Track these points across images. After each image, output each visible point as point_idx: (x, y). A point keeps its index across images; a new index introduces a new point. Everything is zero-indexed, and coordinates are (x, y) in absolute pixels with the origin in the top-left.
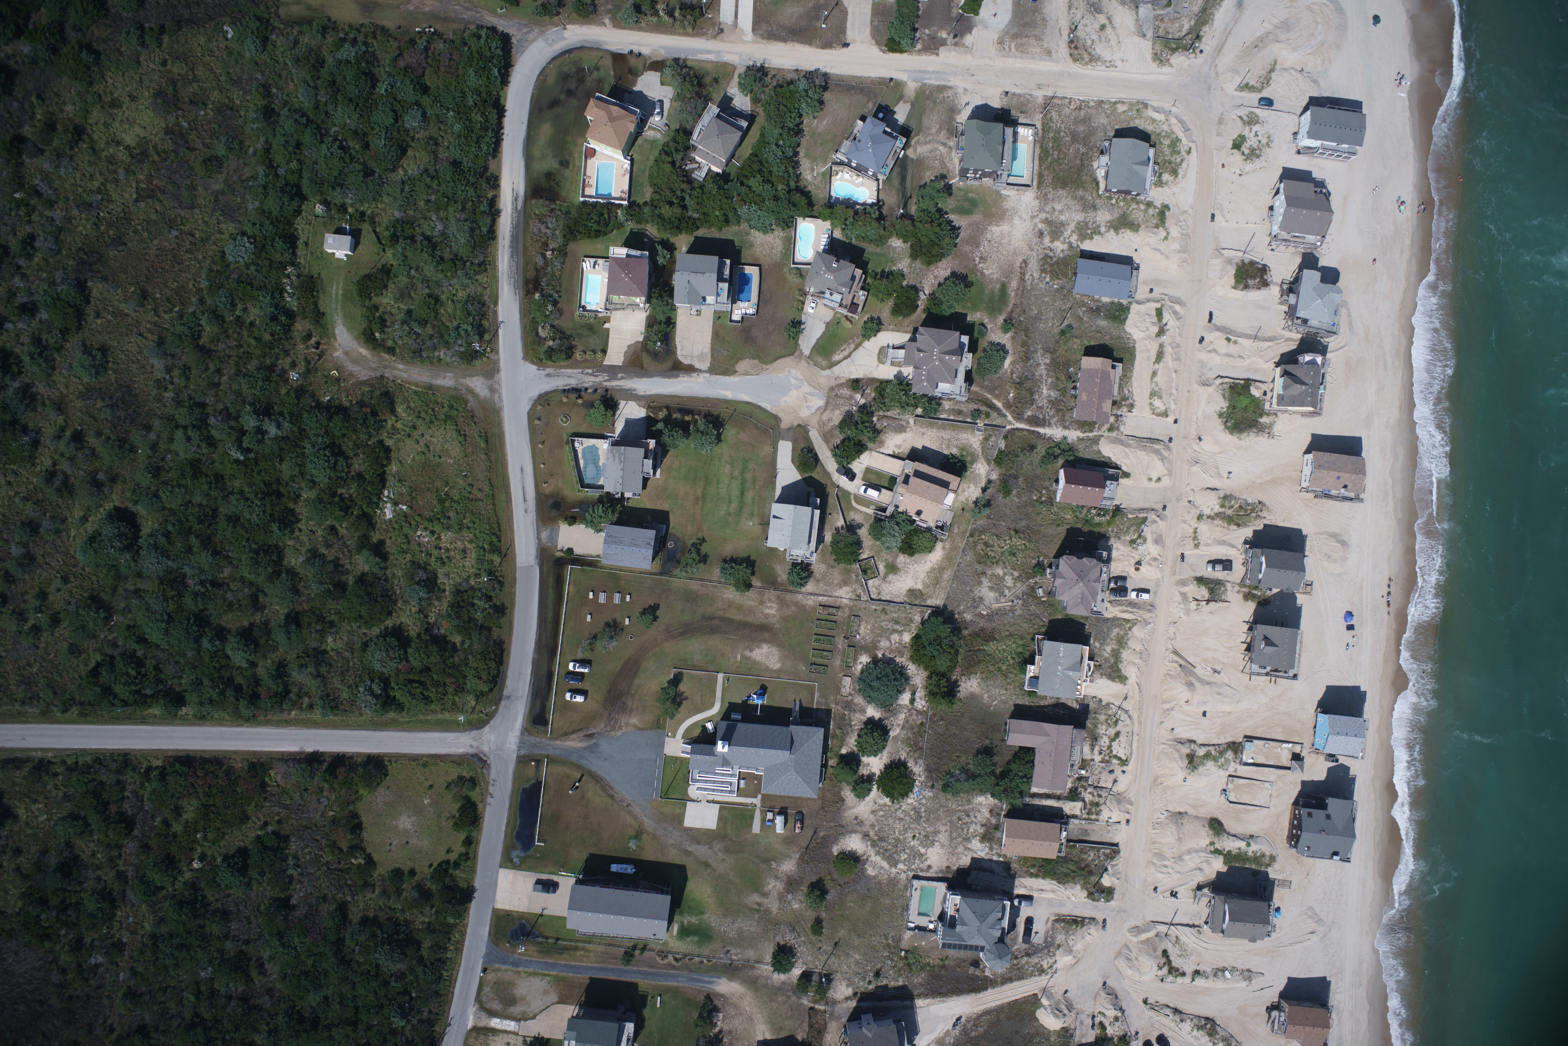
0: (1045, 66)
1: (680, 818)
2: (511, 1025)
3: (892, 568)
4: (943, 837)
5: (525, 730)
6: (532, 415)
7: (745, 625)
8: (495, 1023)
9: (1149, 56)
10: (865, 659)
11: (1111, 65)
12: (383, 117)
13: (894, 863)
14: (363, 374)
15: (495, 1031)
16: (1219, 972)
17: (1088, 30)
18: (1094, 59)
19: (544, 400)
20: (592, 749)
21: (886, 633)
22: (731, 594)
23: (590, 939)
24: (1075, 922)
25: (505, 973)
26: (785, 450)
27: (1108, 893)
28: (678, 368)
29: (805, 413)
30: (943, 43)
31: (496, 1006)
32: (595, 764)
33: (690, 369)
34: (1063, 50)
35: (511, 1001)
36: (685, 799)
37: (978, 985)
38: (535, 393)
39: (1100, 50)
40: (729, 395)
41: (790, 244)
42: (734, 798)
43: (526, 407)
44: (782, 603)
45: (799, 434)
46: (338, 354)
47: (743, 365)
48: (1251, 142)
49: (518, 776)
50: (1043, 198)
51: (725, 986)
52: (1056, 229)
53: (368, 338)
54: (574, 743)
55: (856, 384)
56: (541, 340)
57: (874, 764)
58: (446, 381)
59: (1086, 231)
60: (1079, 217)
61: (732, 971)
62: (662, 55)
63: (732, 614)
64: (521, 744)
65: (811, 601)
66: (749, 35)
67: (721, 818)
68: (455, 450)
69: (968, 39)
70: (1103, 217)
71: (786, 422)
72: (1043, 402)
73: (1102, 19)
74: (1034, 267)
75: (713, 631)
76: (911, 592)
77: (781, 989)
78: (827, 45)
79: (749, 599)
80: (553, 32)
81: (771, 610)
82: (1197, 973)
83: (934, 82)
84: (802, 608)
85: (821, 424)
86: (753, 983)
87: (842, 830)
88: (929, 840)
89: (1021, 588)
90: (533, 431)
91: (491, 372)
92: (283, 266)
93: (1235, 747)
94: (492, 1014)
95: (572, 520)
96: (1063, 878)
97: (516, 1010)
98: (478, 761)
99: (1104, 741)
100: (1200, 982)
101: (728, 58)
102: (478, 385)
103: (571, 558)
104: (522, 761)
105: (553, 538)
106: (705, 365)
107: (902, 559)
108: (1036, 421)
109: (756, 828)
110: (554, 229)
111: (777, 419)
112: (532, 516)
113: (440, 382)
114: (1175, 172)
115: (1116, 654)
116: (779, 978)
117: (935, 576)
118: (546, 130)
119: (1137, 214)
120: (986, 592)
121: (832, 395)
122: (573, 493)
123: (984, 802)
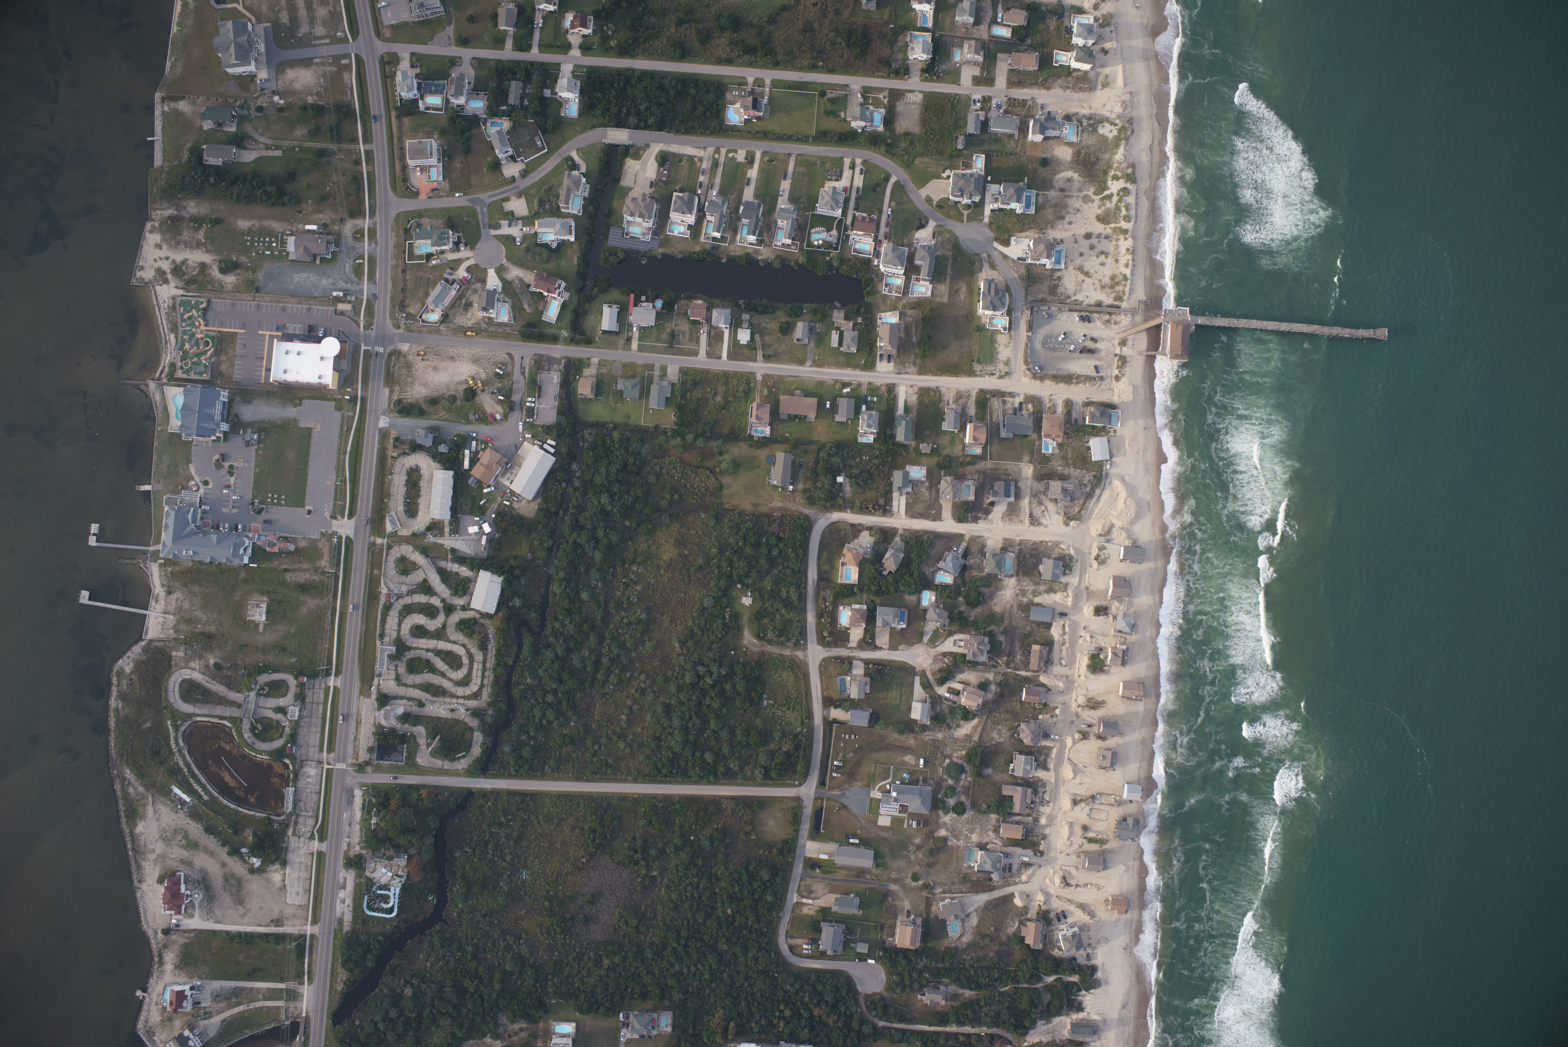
0: (1020, 527)
1: (876, 821)
2: (810, 901)
3: (958, 726)
4: (977, 830)
5: (817, 787)
6: (820, 666)
7: (900, 747)
8: (804, 900)
9: (1061, 522)
10: (947, 761)
11: (1046, 526)
12: (764, 550)
13: (959, 840)
14: (756, 650)
15: (804, 904)
16: (1086, 885)
17: (1037, 512)
18: (1040, 524)
19: (825, 660)
20: (843, 795)
21: (956, 751)
22: (896, 736)
23: (843, 867)
24: (1028, 865)
25: (809, 881)
26: (917, 680)
27: (1042, 853)
28: (876, 648)
29: (925, 666)
30: (980, 518)
31: (805, 894)
32: (846, 802)
33: (881, 648)
34: (1027, 521)
35: (811, 892)
36: (878, 814)
37: (992, 889)
38: (821, 658)
39: (1042, 520)
40: (896, 658)
41: (919, 600)
42: (897, 814)
43: (818, 663)
44: (916, 739)
45: (923, 674)
46: (745, 642)
47: (902, 647)
48: (1102, 557)
49: (814, 804)
50: (1019, 581)
51: (893, 887)
52: (1023, 593)
53: (758, 636)
54: (836, 792)
55: (945, 655)
56: (825, 637)
57: (951, 802)
58: (787, 652)
59: (1035, 593)
60: (1033, 588)
61: (896, 881)
62: (870, 524)
63: (897, 743)
64: (816, 792)
65: (927, 738)
66: (904, 516)
67: (892, 822)
68: (792, 679)
69: (990, 517)
70: (1042, 588)
71: (918, 669)
72: (1017, 661)
73: (1043, 508)
74: (1015, 609)
75: (889, 749)
76: (966, 735)
77: (915, 888)
78: (934, 520)
79: (903, 738)
80: (828, 515)
81: (912, 741)
82: (1077, 886)
83: (976, 534)
84: (923, 741)
85: (931, 670)
86: (904, 886)
87: (939, 827)
88: (972, 831)
89: (1009, 734)
90: (821, 672)
91: (805, 649)
92: (726, 607)
93: (1093, 797)
94: (803, 897)
95: (836, 707)
96: (1024, 848)
97: (812, 895)
98: (798, 799)
99: (1040, 795)
100: (1078, 889)
101: (895, 525)
102: (799, 654)
103: (835, 721)
104: (816, 799)
105: (828, 714)
106: (887, 647)
107: (962, 722)
108: (1015, 669)
109: (905, 826)
110: (829, 594)
111: (914, 668)
112: (820, 705)
113: (784, 653)
114: (1071, 570)
115: (1045, 760)
116: (914, 884)
117: (975, 728)
118: (825, 554)
119: (1056, 587)
120: (995, 735)
121: (936, 659)
122: (835, 696)
123: (994, 817)
